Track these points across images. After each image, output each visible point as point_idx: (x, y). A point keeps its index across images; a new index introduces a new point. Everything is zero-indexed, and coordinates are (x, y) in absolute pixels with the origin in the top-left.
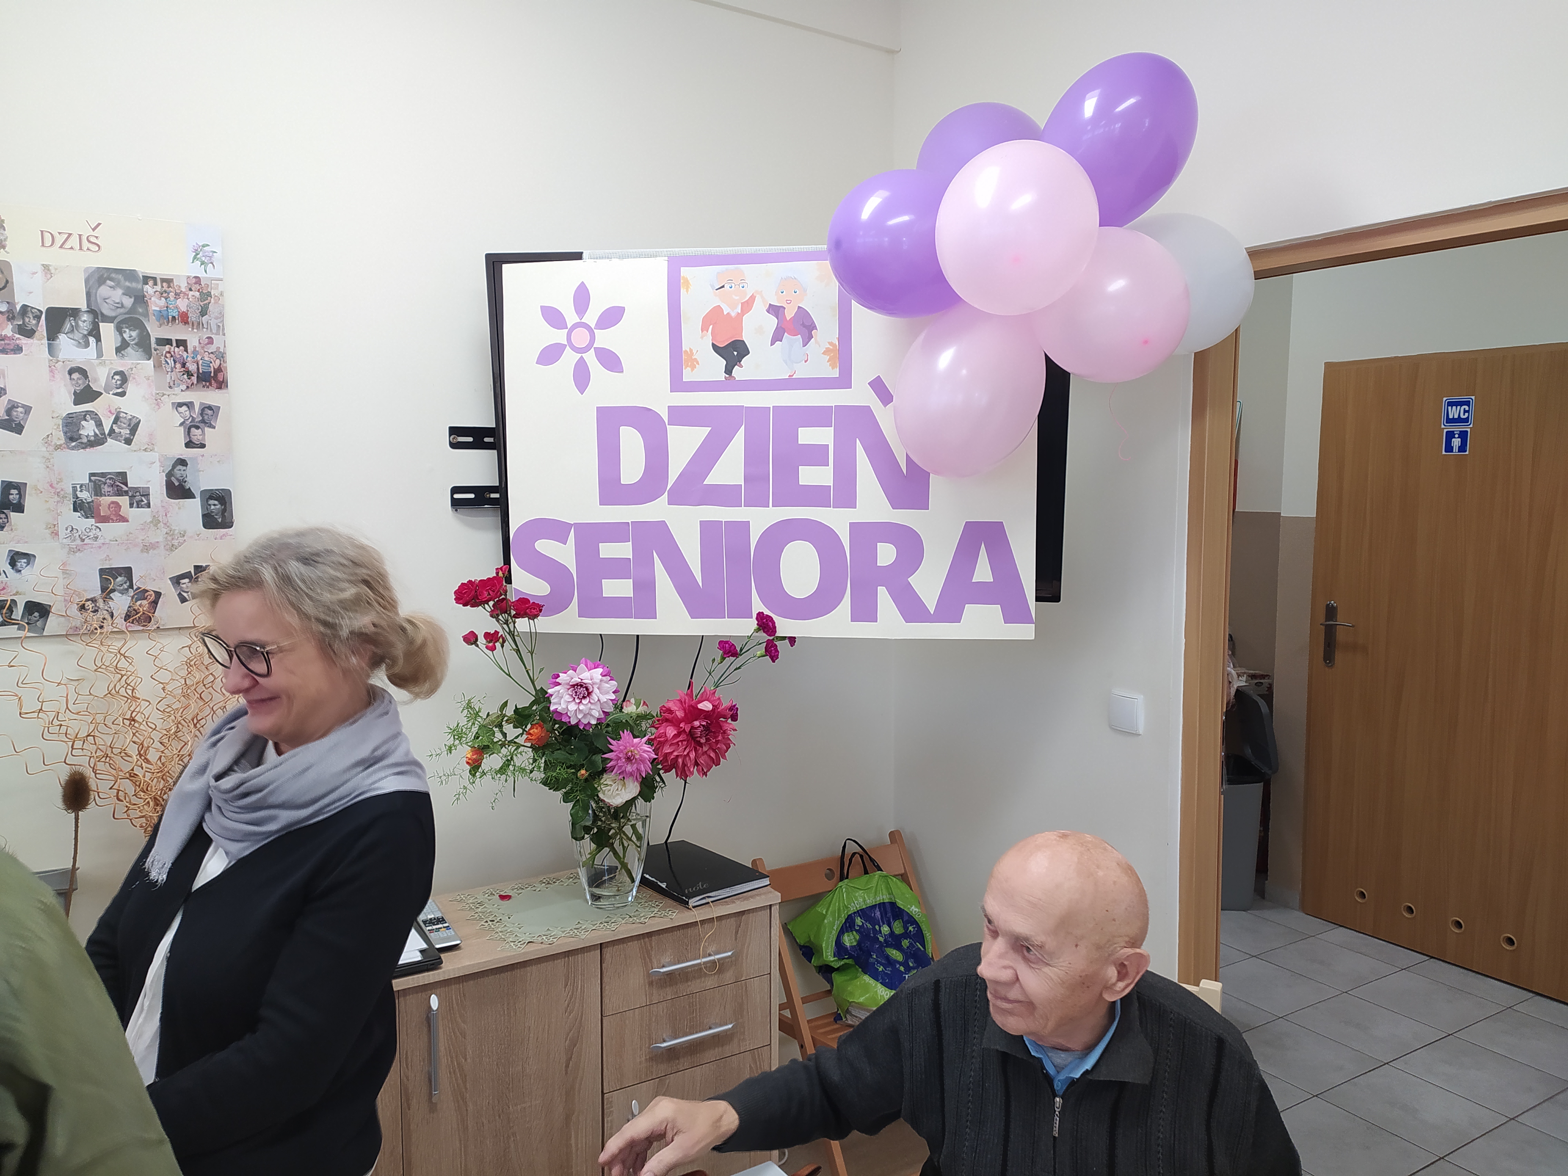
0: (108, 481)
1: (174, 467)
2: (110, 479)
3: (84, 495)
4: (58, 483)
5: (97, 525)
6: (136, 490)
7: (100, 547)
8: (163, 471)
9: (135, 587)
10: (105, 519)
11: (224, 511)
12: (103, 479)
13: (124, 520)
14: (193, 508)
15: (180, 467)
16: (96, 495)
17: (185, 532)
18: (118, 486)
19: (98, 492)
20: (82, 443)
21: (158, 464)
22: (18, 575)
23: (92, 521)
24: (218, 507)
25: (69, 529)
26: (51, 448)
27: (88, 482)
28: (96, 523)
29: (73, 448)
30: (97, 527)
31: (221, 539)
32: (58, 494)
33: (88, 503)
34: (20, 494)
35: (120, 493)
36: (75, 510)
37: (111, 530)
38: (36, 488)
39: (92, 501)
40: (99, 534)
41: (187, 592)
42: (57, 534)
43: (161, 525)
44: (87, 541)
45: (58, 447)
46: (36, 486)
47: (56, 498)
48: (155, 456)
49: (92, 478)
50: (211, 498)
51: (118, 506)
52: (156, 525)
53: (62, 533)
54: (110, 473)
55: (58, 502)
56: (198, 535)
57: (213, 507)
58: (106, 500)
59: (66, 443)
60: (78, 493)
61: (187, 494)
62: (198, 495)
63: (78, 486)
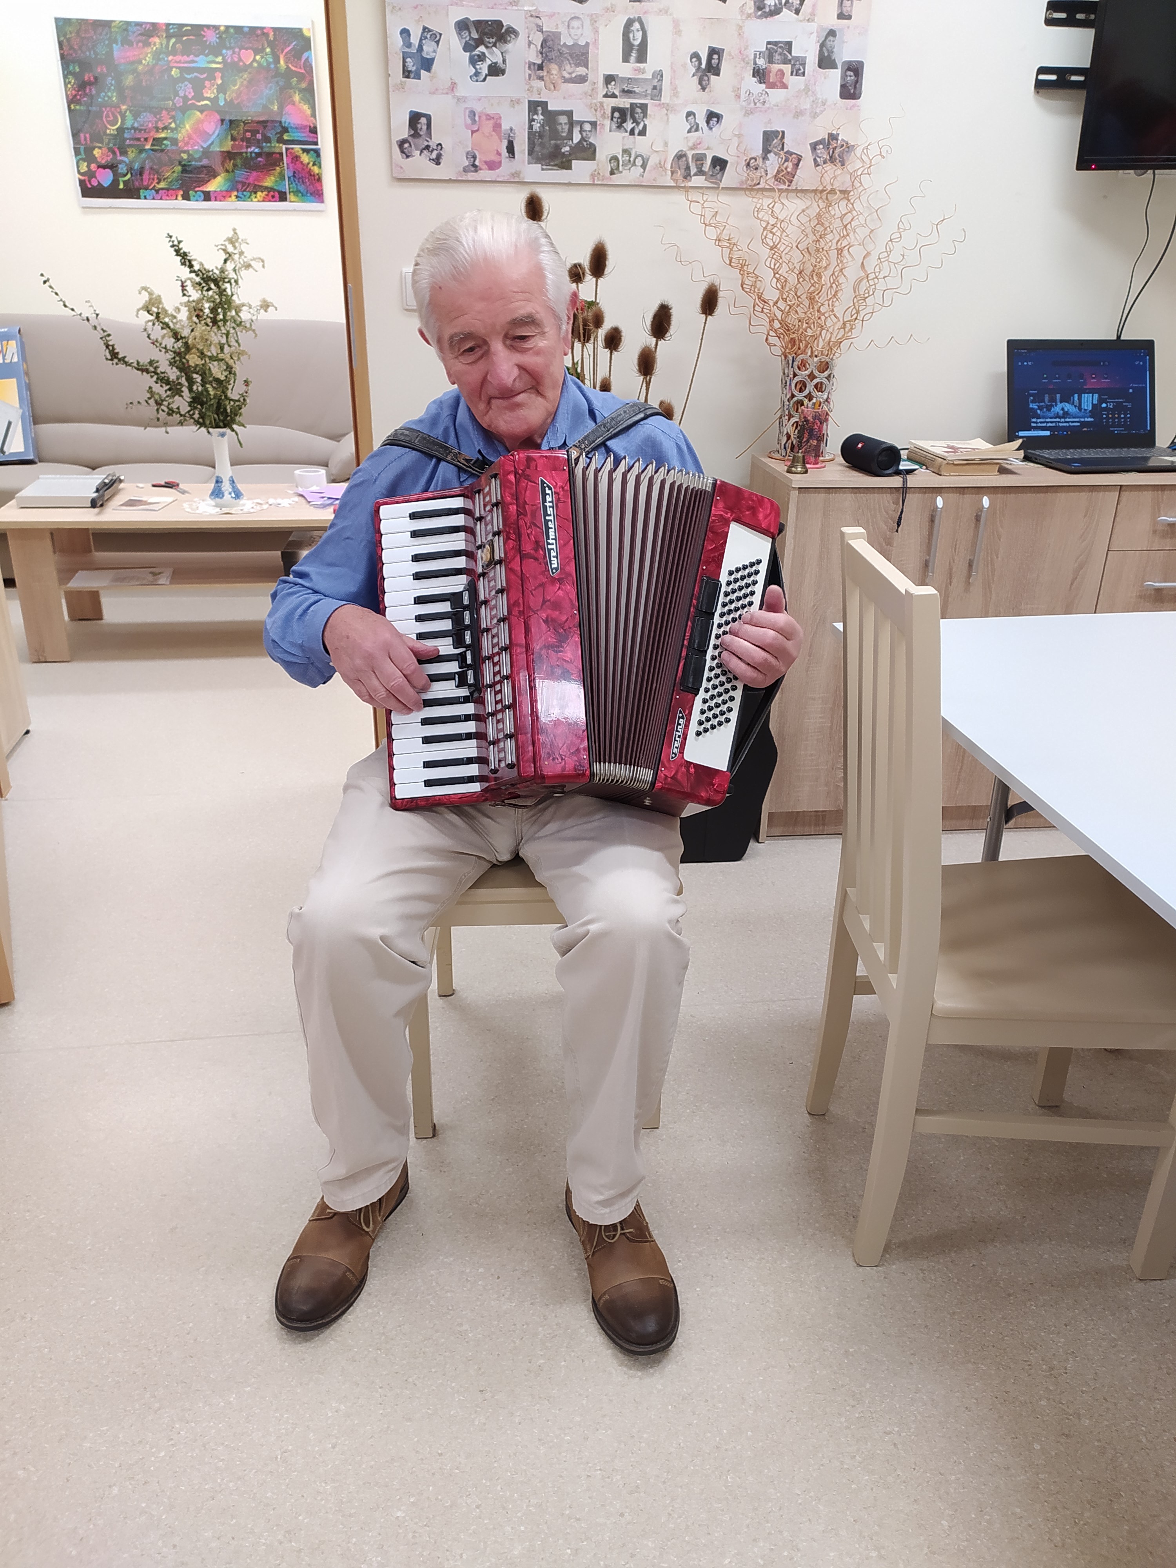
0: (779, 50)
1: (826, 37)
2: (781, 47)
3: (761, 62)
4: (745, 49)
5: (767, 90)
6: (797, 58)
7: (766, 111)
8: (818, 42)
9: (785, 150)
10: (772, 86)
11: (857, 82)
12: (775, 48)
13: (785, 87)
14: (835, 77)
15: (831, 38)
16: (769, 62)
17: (826, 100)
18: (785, 54)
19: (771, 61)
20: (765, 12)
21: (815, 34)
22: (710, 131)
23: (763, 86)
24: (852, 78)
25: (748, 93)
26: (744, 17)
27: (764, 49)
28: (766, 88)
29: (760, 17)
30: (766, 92)
31: (851, 109)
32: (743, 60)
33: (763, 70)
34: (719, 59)
35: (785, 61)
36: (754, 76)
37: (776, 95)
38: (730, 54)
39: (766, 68)
40: (767, 99)
41: (820, 157)
42: (739, 97)
43: (810, 93)
44: (758, 104)
45: (749, 16)
46: (730, 52)
47: (742, 64)
48: (813, 26)
49: (769, 46)
50: (849, 69)
51: (781, 73)
52: (806, 93)
53: (743, 96)
54: (780, 42)
55: (743, 68)
56: (835, 104)
57: (849, 78)
58: (775, 67)
59: (755, 12)
60: (757, 59)
61: (832, 65)
62: (840, 66)
63: (758, 53)
